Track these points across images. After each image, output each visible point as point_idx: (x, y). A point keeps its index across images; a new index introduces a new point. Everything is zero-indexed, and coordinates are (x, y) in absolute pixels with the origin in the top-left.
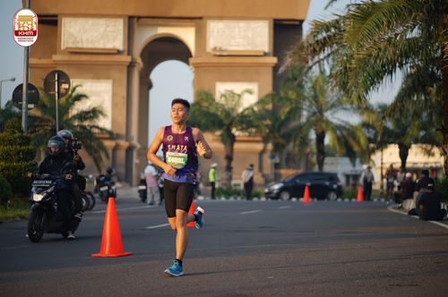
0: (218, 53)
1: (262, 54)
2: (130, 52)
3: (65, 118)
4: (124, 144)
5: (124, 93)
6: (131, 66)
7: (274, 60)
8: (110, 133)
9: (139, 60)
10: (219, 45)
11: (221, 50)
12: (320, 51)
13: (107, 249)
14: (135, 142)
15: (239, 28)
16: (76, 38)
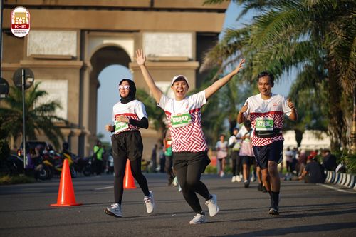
0: (152, 59)
1: (186, 59)
2: (82, 58)
3: (30, 110)
4: (77, 131)
5: (77, 91)
6: (83, 69)
7: (196, 64)
8: (67, 122)
9: (89, 64)
10: (153, 53)
11: (154, 56)
12: (232, 53)
13: (63, 200)
14: (86, 130)
15: (169, 38)
16: (38, 47)
